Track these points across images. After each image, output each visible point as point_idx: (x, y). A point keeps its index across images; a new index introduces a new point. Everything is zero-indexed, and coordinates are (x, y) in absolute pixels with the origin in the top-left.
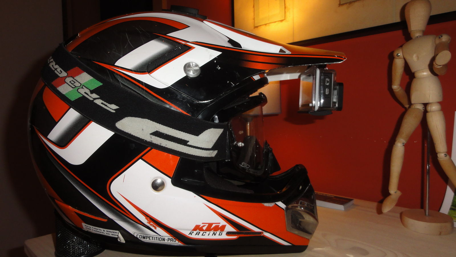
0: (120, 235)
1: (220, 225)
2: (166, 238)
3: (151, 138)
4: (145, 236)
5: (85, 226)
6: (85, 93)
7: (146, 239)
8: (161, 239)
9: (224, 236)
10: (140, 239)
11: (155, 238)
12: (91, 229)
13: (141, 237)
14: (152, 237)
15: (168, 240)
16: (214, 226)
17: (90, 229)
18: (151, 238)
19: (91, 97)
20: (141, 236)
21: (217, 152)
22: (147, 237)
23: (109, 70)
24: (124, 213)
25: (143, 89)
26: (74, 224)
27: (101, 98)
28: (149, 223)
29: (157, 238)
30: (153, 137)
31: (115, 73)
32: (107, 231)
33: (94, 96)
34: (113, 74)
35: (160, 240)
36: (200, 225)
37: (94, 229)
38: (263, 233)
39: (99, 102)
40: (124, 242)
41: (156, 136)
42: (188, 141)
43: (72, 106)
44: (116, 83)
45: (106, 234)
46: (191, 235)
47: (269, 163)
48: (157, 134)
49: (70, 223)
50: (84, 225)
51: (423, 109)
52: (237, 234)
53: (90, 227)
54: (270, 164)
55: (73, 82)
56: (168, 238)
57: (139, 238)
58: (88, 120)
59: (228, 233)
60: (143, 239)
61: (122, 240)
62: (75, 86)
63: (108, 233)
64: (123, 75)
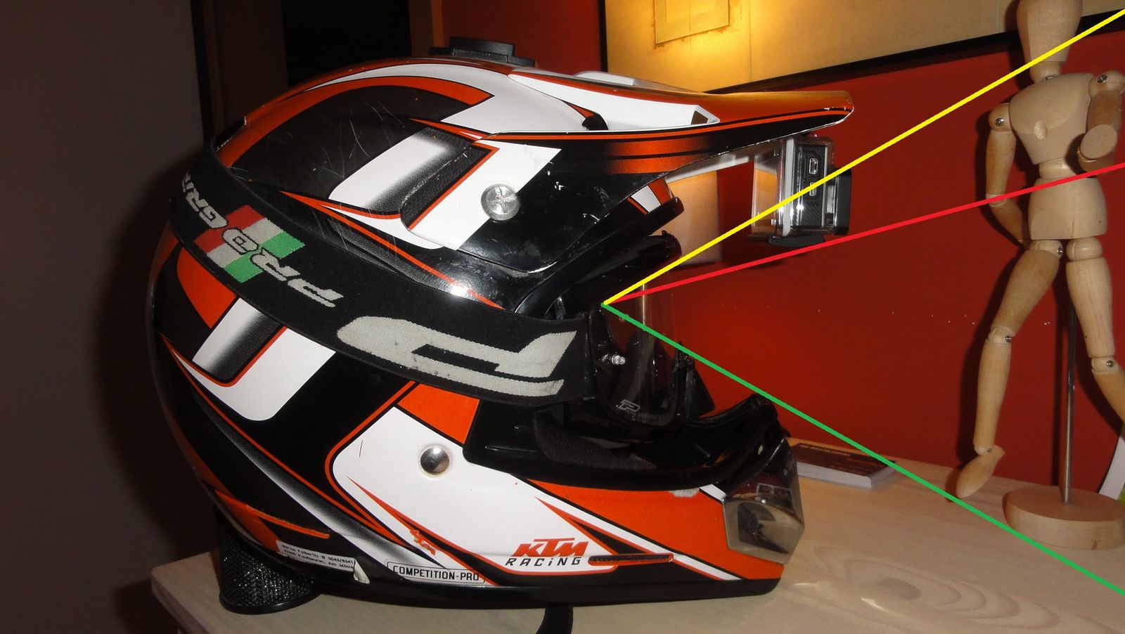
0: (358, 568)
1: (575, 543)
2: (458, 573)
3: (415, 360)
4: (411, 569)
5: (283, 548)
6: (268, 265)
7: (413, 576)
8: (445, 574)
9: (584, 566)
10: (401, 575)
11: (434, 574)
12: (297, 553)
13: (402, 572)
14: (428, 571)
15: (462, 577)
16: (560, 544)
17: (293, 554)
18: (424, 573)
19: (280, 274)
20: (402, 569)
21: (562, 384)
22: (416, 571)
23: (317, 211)
24: (365, 522)
25: (392, 252)
26: (259, 541)
27: (303, 276)
28: (419, 542)
29: (438, 574)
30: (420, 358)
31: (329, 217)
32: (331, 559)
33: (289, 271)
34: (325, 220)
35: (445, 577)
36: (530, 545)
37: (302, 555)
38: (672, 556)
39: (299, 285)
40: (367, 582)
41: (425, 356)
42: (497, 365)
43: (240, 295)
44: (335, 242)
45: (327, 565)
46: (511, 565)
47: (687, 394)
48: (427, 351)
49: (251, 538)
50: (280, 544)
51: (1060, 253)
52: (613, 560)
53: (293, 550)
54: (688, 396)
55: (240, 242)
56: (462, 574)
57: (399, 574)
58: (279, 324)
59: (594, 560)
60: (408, 575)
61: (362, 576)
62: (245, 250)
63: (331, 561)
64: (348, 222)
